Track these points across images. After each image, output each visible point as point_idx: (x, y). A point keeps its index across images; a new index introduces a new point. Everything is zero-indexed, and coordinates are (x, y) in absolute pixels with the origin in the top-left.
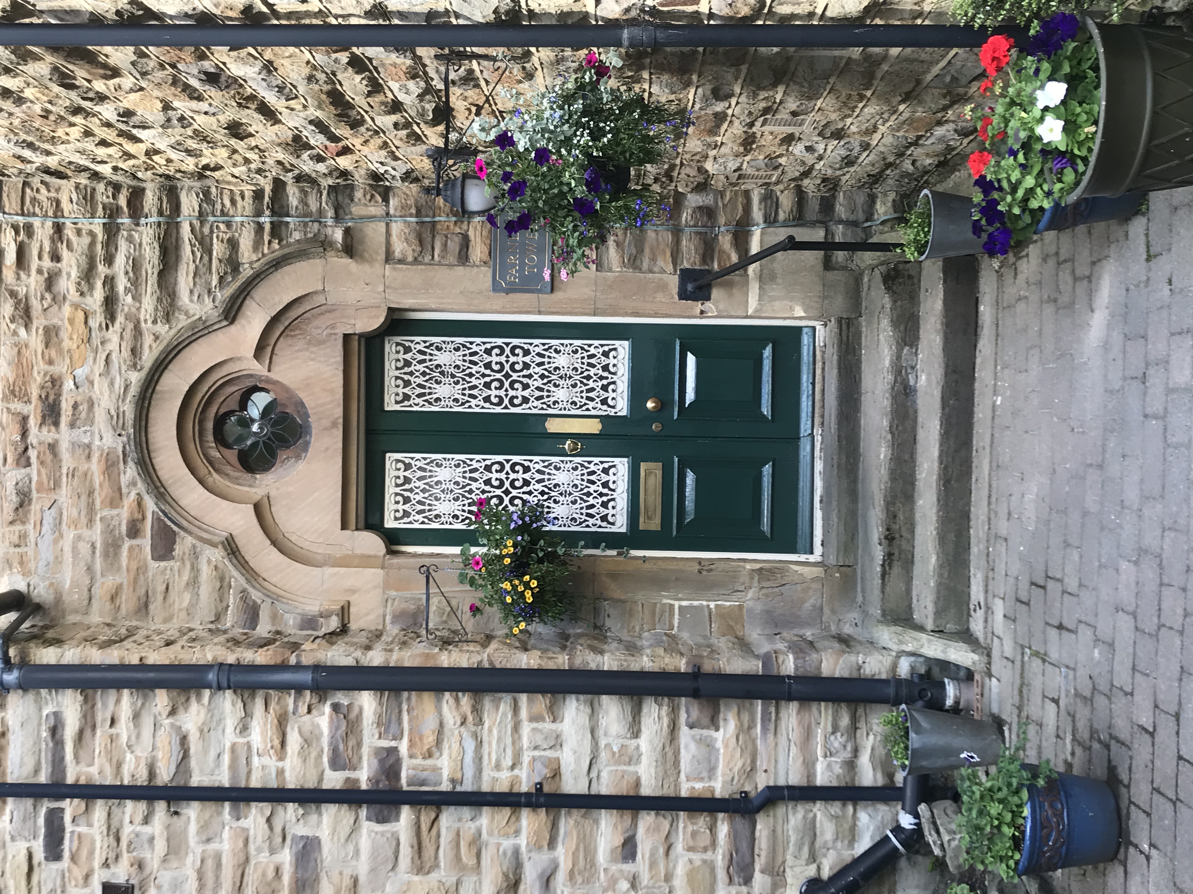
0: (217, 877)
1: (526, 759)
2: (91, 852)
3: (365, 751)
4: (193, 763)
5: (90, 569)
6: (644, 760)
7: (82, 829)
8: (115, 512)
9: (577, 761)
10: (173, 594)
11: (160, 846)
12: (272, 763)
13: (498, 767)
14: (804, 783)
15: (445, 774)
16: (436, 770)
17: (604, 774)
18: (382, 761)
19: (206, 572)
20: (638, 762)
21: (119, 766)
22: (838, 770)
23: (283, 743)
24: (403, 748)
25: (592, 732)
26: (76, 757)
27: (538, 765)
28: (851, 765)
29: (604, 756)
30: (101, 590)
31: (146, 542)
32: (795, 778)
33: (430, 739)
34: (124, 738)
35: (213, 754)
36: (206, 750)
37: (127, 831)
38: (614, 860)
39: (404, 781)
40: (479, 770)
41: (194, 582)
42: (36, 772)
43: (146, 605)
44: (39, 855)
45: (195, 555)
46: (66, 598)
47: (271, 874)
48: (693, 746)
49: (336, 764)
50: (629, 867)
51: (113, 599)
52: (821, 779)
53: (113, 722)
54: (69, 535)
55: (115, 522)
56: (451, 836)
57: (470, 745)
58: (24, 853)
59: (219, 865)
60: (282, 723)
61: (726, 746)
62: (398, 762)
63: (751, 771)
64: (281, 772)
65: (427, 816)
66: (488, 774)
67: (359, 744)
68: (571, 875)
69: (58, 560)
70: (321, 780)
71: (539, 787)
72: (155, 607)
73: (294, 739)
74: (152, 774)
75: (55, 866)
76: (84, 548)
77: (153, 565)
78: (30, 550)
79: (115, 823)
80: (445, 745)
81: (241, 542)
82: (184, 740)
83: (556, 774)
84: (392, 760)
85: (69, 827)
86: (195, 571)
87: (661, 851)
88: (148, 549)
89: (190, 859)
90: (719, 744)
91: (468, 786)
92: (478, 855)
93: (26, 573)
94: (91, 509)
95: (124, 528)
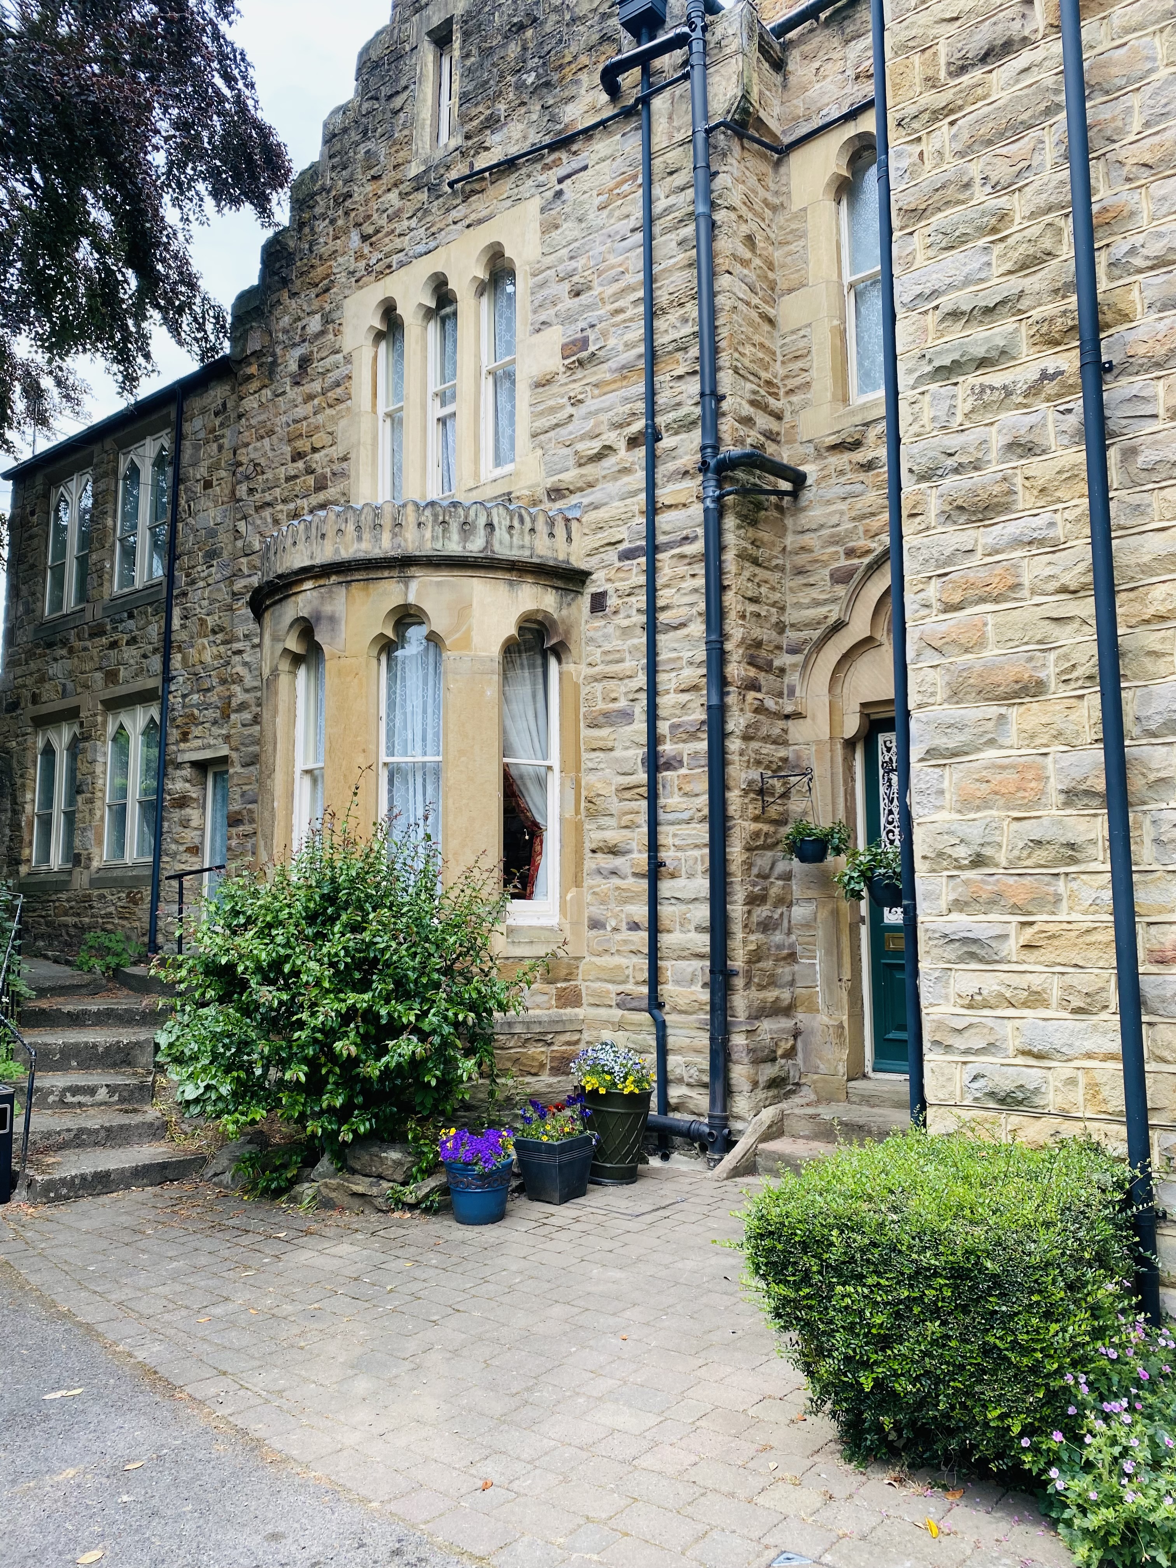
0: (611, 662)
1: (679, 854)
2: (623, 580)
3: (681, 746)
4: (672, 634)
5: (822, 526)
6: (682, 936)
7: (635, 571)
8: (861, 535)
9: (679, 890)
10: (808, 590)
11: (626, 623)
12: (673, 686)
13: (675, 835)
14: (669, 1047)
15: (669, 801)
16: (672, 794)
17: (673, 908)
18: (674, 758)
19: (823, 610)
20: (682, 932)
21: (667, 586)
22: (678, 1071)
23: (682, 691)
24: (683, 771)
25: (696, 899)
26: (673, 556)
27: (676, 863)
28: (680, 1081)
29: (683, 907)
30: (808, 539)
31: (843, 562)
32: (672, 1042)
33: (687, 788)
34: (684, 585)
35: (676, 645)
36: (677, 640)
37: (633, 599)
38: (628, 915)
39: (665, 773)
40: (672, 823)
41: (817, 603)
42: (664, 533)
43: (800, 573)
44: (621, 547)
45: (835, 600)
46: (801, 516)
47: (613, 695)
48: (690, 970)
49: (674, 727)
50: (624, 926)
51: (802, 548)
52: (673, 1060)
53: (693, 576)
54: (843, 506)
55: (855, 537)
56: (636, 808)
57: (686, 816)
58: (620, 537)
59: (617, 662)
60: (695, 688)
61: (692, 993)
62: (675, 769)
63: (675, 1009)
64: (667, 692)
65: (644, 791)
66: (671, 829)
67: (684, 741)
68: (618, 888)
69: (829, 502)
70: (664, 719)
71: (662, 864)
72: (801, 580)
73: (685, 697)
74: (663, 609)
75: (616, 558)
76: (835, 520)
77: (826, 572)
78: (834, 481)
79: (637, 591)
80: (685, 799)
81: (843, 632)
82: (683, 625)
83: (673, 876)
84: (676, 764)
85: (635, 562)
86: (825, 602)
87: (633, 948)
88: (837, 565)
89: (620, 642)
90: (693, 988)
91: (662, 816)
92: (626, 827)
93: (818, 482)
94: (863, 517)
95: (851, 544)
